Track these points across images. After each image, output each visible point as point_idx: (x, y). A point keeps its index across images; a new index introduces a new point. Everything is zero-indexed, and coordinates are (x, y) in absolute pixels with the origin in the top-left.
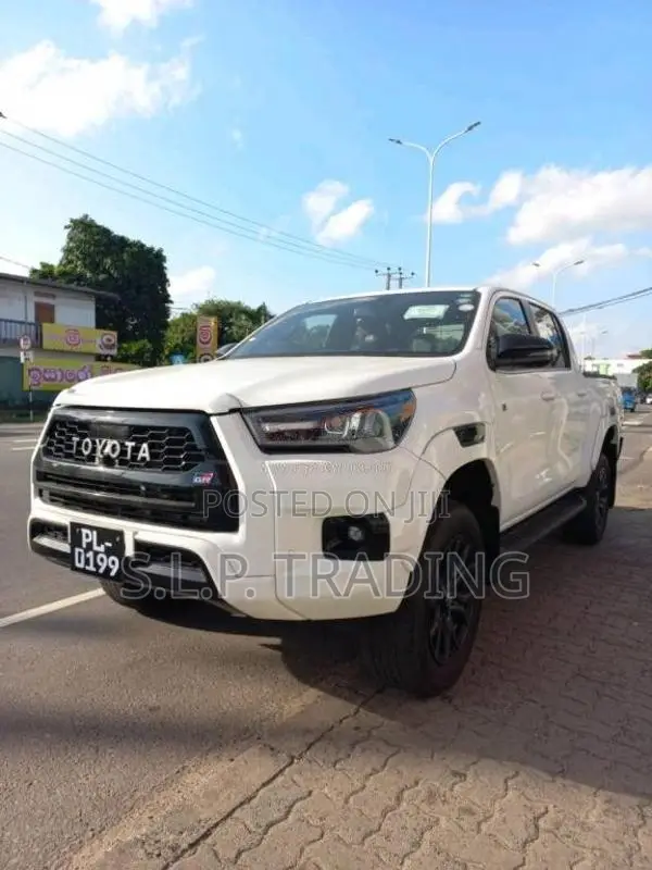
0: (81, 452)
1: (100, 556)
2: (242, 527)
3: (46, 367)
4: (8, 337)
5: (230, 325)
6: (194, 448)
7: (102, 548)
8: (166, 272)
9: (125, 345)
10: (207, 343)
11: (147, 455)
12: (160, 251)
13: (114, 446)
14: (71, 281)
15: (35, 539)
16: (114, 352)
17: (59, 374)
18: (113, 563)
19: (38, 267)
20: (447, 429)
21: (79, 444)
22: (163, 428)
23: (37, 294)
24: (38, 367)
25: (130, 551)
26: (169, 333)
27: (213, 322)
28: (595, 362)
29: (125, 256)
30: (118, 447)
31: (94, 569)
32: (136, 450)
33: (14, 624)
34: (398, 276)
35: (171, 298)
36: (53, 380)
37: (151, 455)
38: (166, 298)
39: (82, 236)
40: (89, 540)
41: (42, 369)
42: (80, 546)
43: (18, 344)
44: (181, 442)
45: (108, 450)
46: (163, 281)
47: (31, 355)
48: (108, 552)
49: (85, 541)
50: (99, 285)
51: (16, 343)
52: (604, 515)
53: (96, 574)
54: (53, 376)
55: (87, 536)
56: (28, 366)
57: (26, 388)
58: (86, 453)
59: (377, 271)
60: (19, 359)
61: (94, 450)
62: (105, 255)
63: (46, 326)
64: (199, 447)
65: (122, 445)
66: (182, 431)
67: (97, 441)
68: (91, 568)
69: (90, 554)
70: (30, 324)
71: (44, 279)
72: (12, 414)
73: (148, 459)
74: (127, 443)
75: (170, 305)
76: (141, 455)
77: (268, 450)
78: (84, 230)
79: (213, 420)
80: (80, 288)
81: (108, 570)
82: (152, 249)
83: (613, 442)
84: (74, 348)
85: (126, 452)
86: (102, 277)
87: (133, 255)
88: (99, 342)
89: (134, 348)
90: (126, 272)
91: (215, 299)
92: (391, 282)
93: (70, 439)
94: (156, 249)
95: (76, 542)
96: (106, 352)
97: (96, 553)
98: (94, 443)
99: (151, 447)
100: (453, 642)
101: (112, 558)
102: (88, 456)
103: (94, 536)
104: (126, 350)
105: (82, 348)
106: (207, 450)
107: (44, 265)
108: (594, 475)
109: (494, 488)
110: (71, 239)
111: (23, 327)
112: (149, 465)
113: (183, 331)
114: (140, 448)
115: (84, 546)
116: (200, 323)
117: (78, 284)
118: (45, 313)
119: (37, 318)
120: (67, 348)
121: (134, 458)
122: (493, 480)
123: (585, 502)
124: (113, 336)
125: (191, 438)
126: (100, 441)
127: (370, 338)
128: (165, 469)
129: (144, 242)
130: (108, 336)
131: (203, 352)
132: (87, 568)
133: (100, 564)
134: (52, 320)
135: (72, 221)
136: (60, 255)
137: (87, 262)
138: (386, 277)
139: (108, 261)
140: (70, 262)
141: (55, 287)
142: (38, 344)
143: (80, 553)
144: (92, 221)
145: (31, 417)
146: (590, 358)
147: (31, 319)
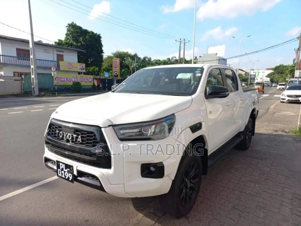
0: (59, 136)
1: (66, 173)
2: (113, 168)
3: (61, 77)
4: (48, 66)
5: (125, 60)
6: (95, 139)
7: (66, 171)
8: (102, 42)
9: (88, 68)
10: (116, 67)
11: (80, 140)
12: (99, 35)
13: (70, 136)
14: (69, 46)
15: (46, 163)
16: (84, 71)
17: (65, 79)
18: (70, 176)
19: (57, 41)
20: (187, 128)
21: (59, 133)
22: (86, 131)
23: (57, 51)
24: (58, 77)
25: (75, 173)
26: (103, 64)
27: (118, 60)
28: (254, 71)
29: (87, 37)
30: (71, 136)
31: (64, 177)
32: (77, 138)
33: (44, 184)
34: (184, 42)
35: (104, 51)
36: (64, 81)
37: (82, 140)
38: (102, 51)
39: (72, 30)
40: (62, 167)
41: (59, 78)
42: (60, 169)
43: (51, 69)
44: (92, 137)
45: (68, 136)
46: (101, 45)
47: (55, 73)
48: (69, 172)
49: (61, 167)
50: (78, 47)
51: (50, 69)
52: (250, 139)
53: (65, 179)
54: (63, 80)
55: (62, 166)
56: (55, 77)
57: (54, 84)
58: (61, 137)
59: (176, 40)
60: (51, 74)
61: (63, 136)
62: (80, 36)
63: (61, 62)
64: (98, 139)
65: (72, 136)
66: (92, 133)
67: (64, 133)
68: (63, 176)
69: (63, 172)
70: (55, 62)
71: (60, 45)
72: (50, 94)
73: (81, 142)
74: (74, 135)
75: (103, 54)
76: (78, 140)
77: (122, 140)
78: (73, 28)
79: (103, 129)
80: (72, 49)
81: (69, 178)
82: (96, 34)
83: (254, 113)
84: (71, 70)
85: (74, 138)
86: (79, 44)
87: (90, 36)
88: (79, 68)
89: (91, 69)
90: (87, 43)
91: (119, 51)
92: (181, 44)
93: (55, 131)
94: (98, 34)
95: (58, 167)
96: (81, 71)
97: (65, 172)
98: (63, 134)
99: (82, 137)
100: (190, 197)
101: (70, 174)
102: (62, 138)
103: (64, 166)
104: (88, 70)
105: (73, 70)
106: (100, 140)
107: (59, 40)
108: (247, 127)
109: (206, 143)
110: (68, 30)
111: (53, 62)
112: (81, 144)
113: (108, 63)
114: (78, 137)
115: (61, 169)
116: (114, 60)
117: (71, 47)
118: (60, 58)
119: (57, 59)
120: (68, 70)
121: (76, 141)
122: (205, 140)
123: (242, 137)
124: (84, 65)
125: (95, 135)
126: (65, 134)
127: (167, 80)
128: (86, 146)
129: (93, 31)
130: (82, 66)
131: (115, 71)
132: (62, 176)
133: (66, 175)
134: (62, 60)
135: (68, 24)
136: (65, 36)
137: (74, 39)
138: (179, 43)
139: (81, 39)
140: (68, 39)
141: (63, 48)
142: (58, 68)
143: (60, 171)
144: (75, 24)
145: (57, 95)
146: (253, 70)
147: (56, 60)
